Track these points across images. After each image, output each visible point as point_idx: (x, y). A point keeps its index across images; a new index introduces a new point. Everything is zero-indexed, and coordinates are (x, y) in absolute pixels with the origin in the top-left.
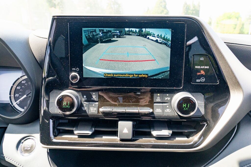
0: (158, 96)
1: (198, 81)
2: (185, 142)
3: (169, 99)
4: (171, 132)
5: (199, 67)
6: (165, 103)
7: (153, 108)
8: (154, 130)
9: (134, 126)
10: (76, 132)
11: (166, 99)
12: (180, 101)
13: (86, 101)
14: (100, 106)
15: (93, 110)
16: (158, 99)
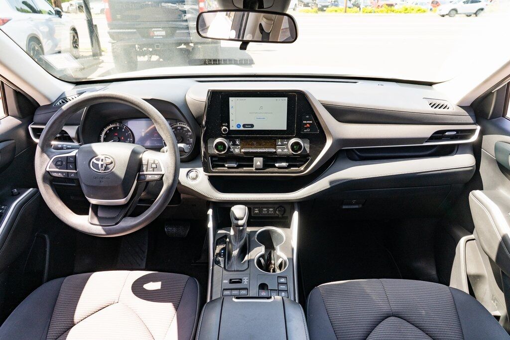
0: (279, 141)
1: (305, 131)
2: (297, 170)
3: (286, 143)
4: (288, 164)
5: (306, 122)
6: (284, 145)
7: (275, 148)
8: (277, 163)
9: (264, 161)
10: (226, 165)
12: (292, 144)
13: (232, 145)
14: (242, 148)
15: (237, 151)
16: (279, 143)
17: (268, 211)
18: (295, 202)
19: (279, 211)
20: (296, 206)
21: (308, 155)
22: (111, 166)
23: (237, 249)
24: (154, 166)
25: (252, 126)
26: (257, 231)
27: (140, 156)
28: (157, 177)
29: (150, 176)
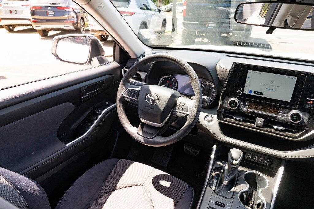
0: (281, 109)
1: (307, 106)
2: (292, 135)
3: (288, 112)
4: (285, 129)
5: (310, 99)
6: (285, 114)
7: (277, 115)
8: (275, 126)
9: (264, 122)
10: (234, 118)
11: (286, 112)
12: (292, 114)
13: (242, 104)
14: (249, 108)
15: (245, 109)
16: (281, 111)
17: (259, 159)
18: (283, 159)
19: (268, 161)
20: (284, 162)
21: (305, 126)
22: (157, 101)
23: (227, 180)
24: (183, 107)
25: (262, 94)
26: (246, 172)
27: (177, 99)
28: (183, 115)
29: (179, 114)
